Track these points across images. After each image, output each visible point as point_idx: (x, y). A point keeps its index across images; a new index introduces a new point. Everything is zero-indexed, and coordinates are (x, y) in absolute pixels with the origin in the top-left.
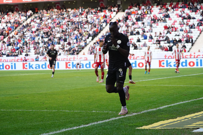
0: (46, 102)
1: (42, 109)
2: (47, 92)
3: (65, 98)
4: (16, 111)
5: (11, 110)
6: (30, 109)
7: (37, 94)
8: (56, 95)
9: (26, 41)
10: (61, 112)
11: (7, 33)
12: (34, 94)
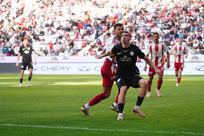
0: (163, 119)
1: (157, 130)
2: (165, 106)
3: (190, 115)
4: (121, 132)
5: (114, 130)
6: (140, 130)
7: (151, 108)
8: (178, 110)
9: (139, 34)
10: (183, 134)
11: (112, 22)
12: (147, 108)
